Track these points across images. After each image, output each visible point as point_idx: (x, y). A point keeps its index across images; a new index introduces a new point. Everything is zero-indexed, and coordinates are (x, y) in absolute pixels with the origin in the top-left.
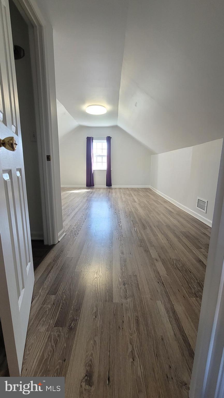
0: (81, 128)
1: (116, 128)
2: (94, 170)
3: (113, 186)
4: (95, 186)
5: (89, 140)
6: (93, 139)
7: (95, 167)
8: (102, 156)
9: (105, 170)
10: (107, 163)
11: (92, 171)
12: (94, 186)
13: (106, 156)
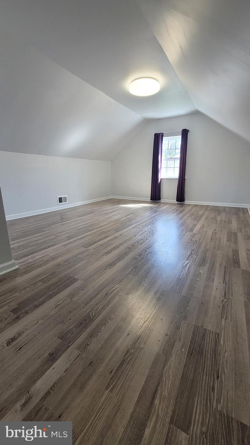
0: (148, 122)
1: (196, 114)
2: (161, 179)
3: (187, 202)
4: (162, 200)
5: (158, 138)
6: (162, 136)
7: (163, 175)
8: (175, 159)
9: (177, 179)
10: (179, 168)
11: (158, 180)
12: (160, 199)
13: (179, 159)
